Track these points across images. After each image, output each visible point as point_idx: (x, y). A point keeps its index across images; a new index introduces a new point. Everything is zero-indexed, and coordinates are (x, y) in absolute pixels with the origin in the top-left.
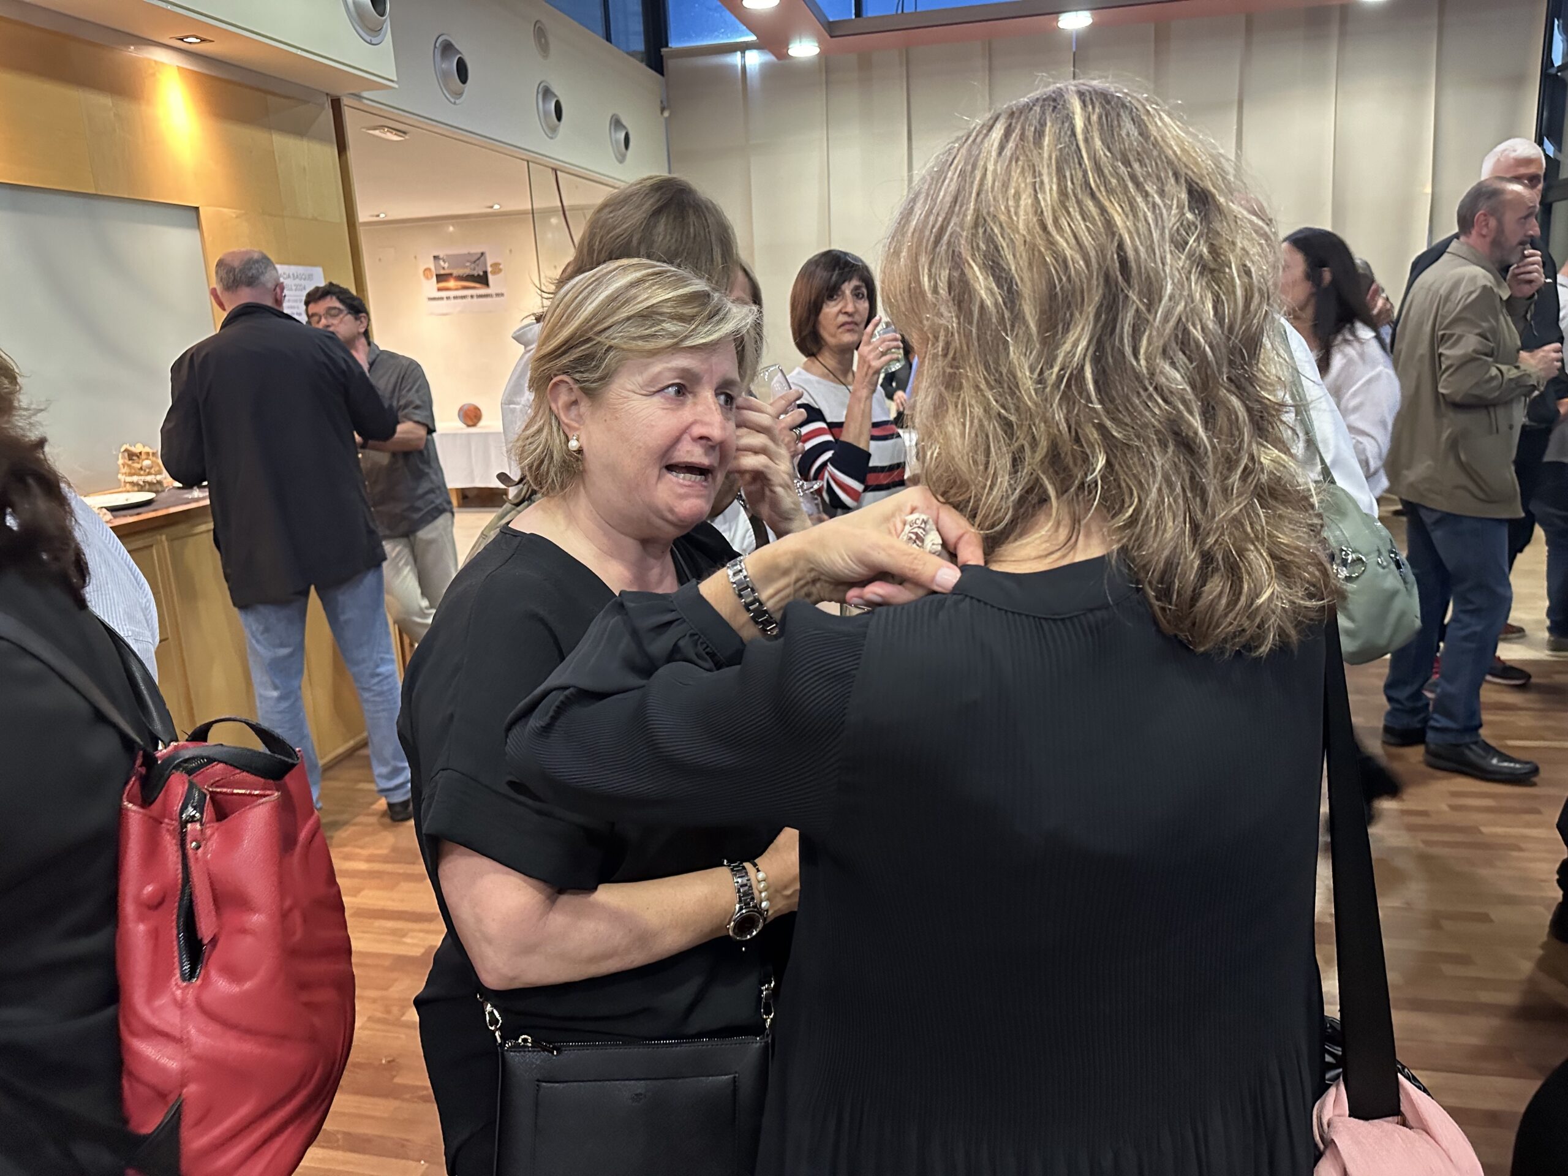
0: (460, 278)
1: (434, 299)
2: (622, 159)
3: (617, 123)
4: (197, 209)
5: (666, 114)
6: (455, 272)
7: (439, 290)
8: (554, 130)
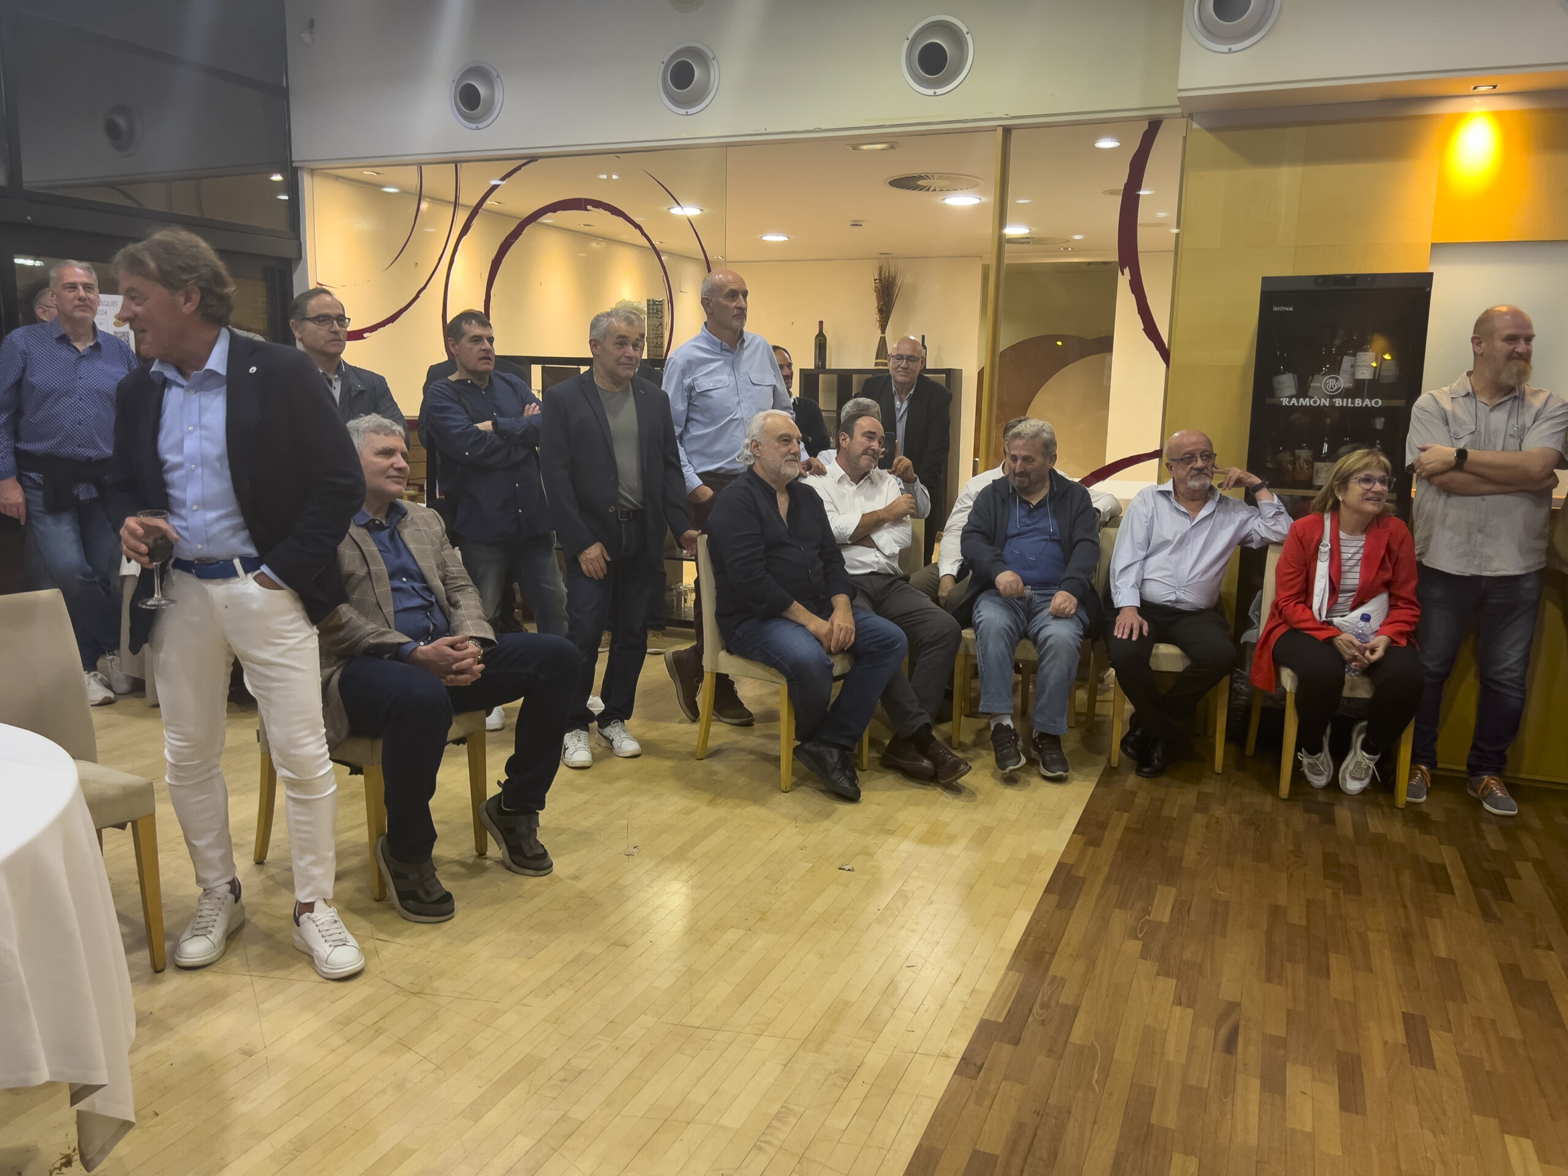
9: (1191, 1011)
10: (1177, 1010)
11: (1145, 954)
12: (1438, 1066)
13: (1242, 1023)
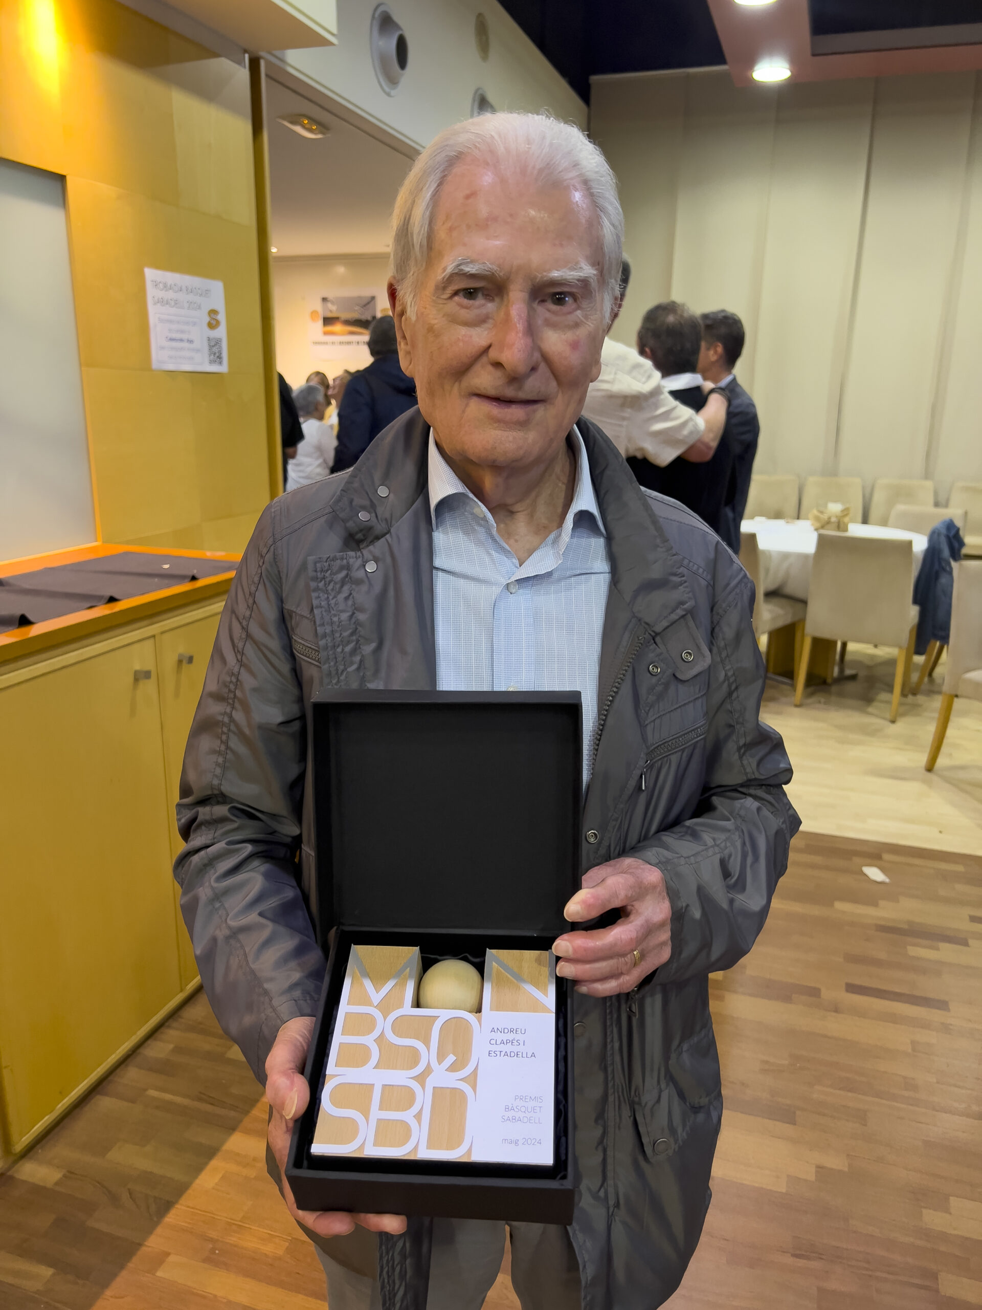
0: (348, 322)
4: (62, 178)
6: (344, 316)
7: (326, 333)
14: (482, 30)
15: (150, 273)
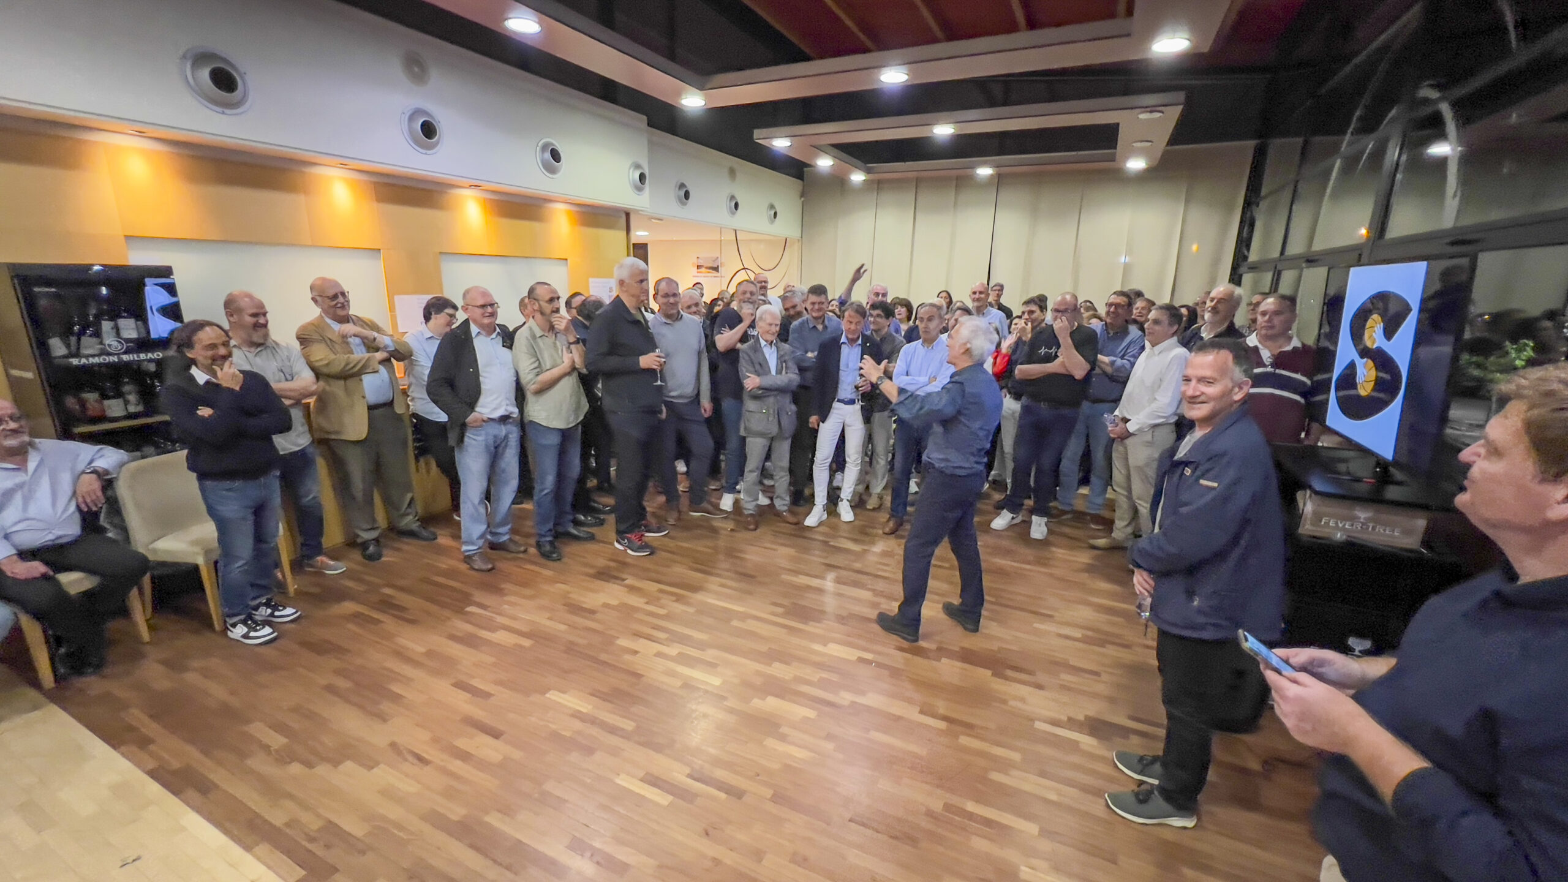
0: (707, 268)
1: (694, 276)
2: (772, 222)
3: (772, 207)
4: (566, 259)
5: (802, 199)
6: (706, 265)
7: (698, 272)
8: (733, 214)
9: (382, 766)
10: (375, 770)
11: (309, 765)
12: (493, 692)
13: (410, 747)
14: (732, 172)
15: (591, 280)
